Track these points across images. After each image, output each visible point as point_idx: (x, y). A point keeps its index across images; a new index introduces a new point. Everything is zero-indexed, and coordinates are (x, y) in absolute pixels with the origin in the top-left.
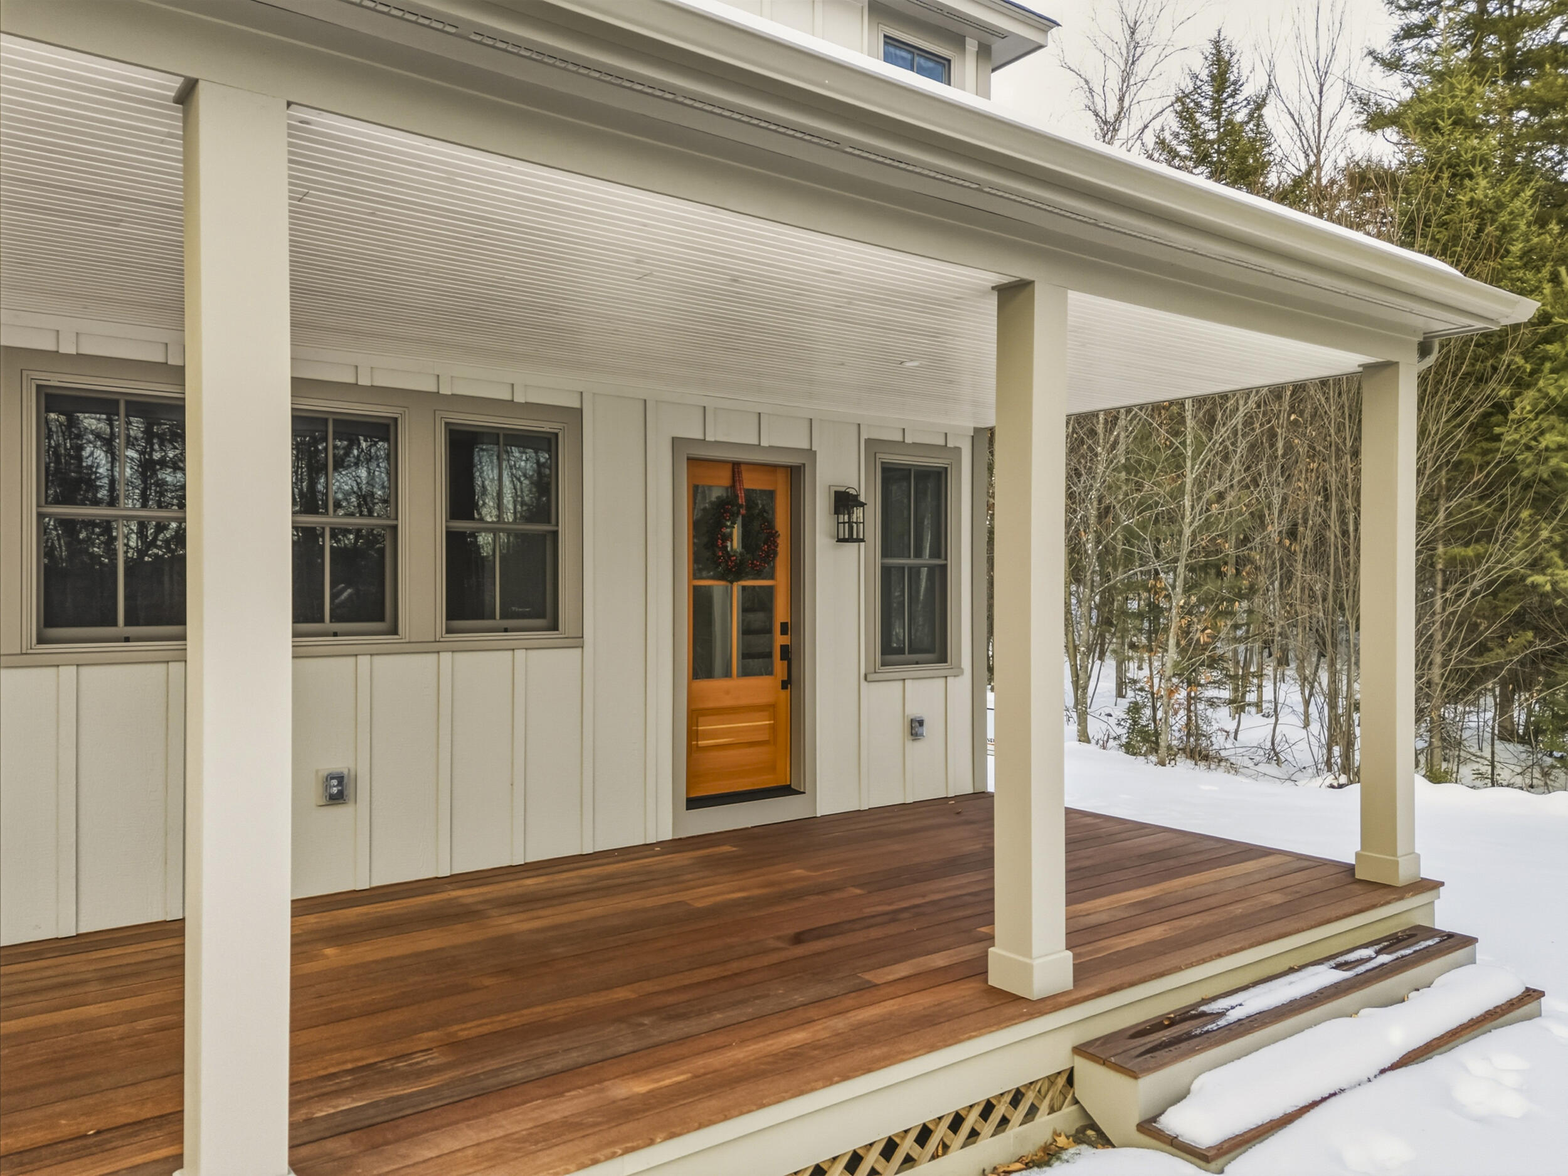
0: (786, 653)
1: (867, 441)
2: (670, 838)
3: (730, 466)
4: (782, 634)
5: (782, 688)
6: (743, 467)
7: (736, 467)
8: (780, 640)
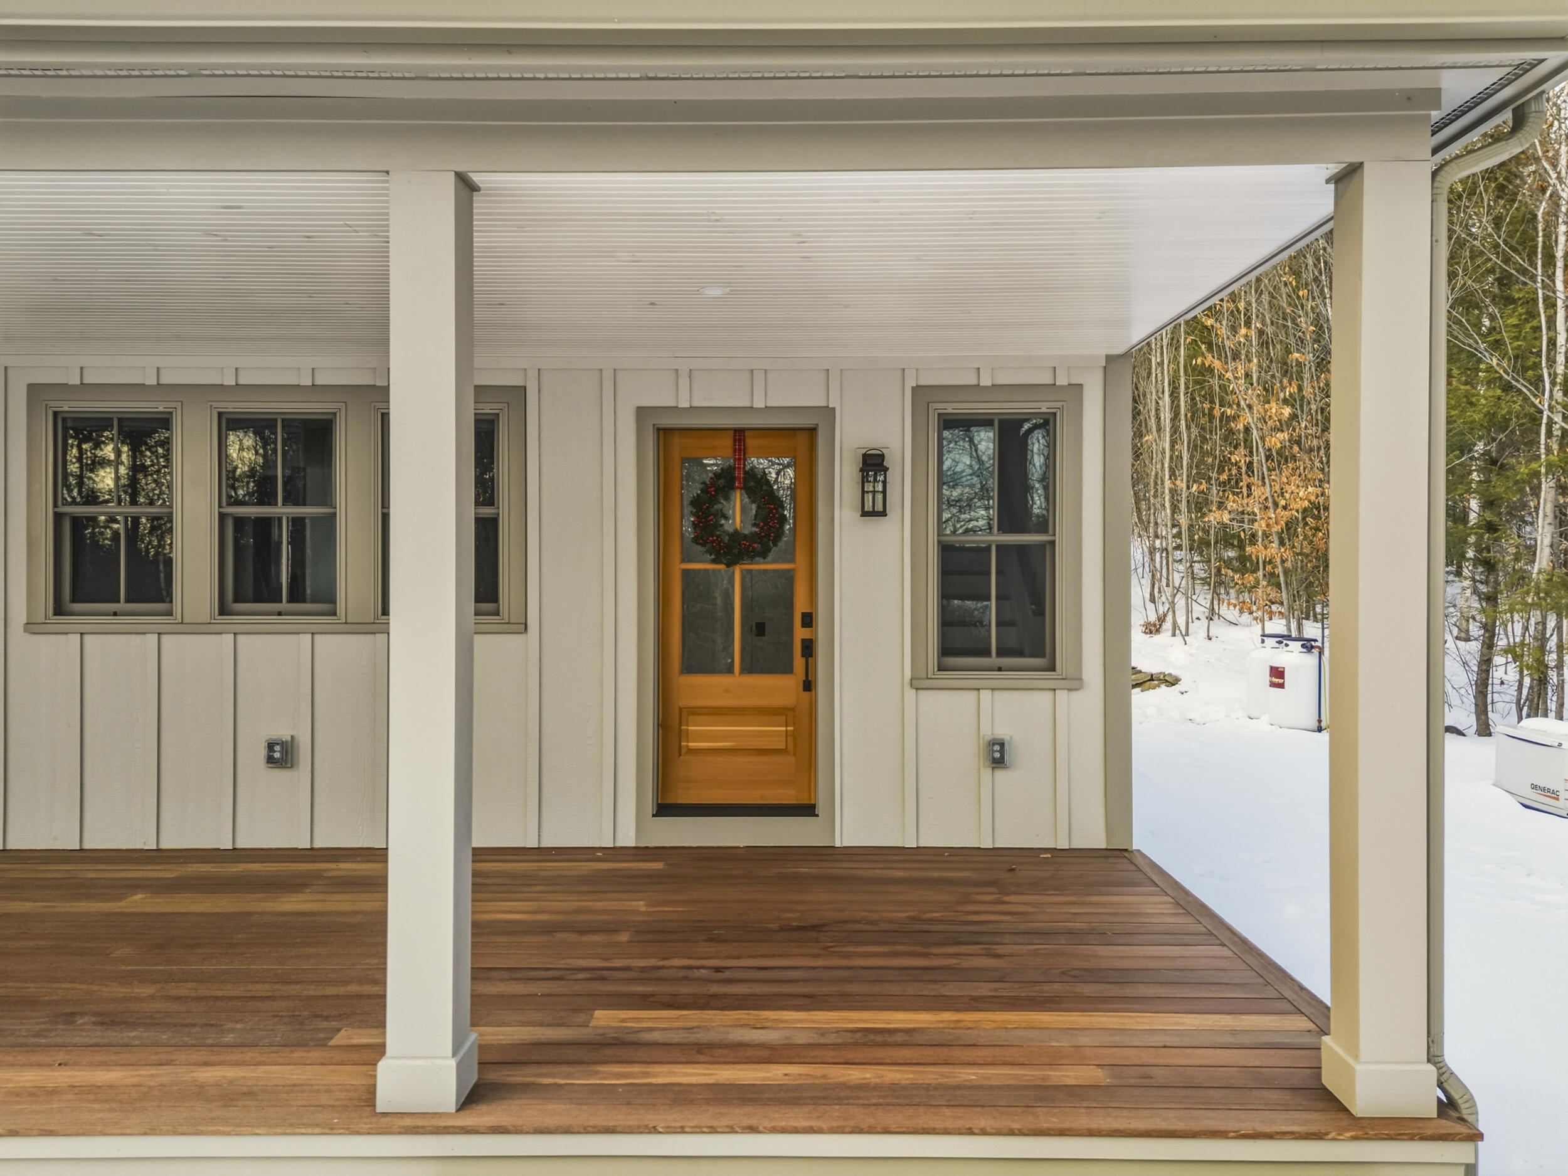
0: (809, 648)
1: (917, 390)
2: (633, 844)
3: (732, 432)
4: (803, 627)
5: (804, 690)
6: (747, 433)
7: (739, 435)
8: (800, 633)
